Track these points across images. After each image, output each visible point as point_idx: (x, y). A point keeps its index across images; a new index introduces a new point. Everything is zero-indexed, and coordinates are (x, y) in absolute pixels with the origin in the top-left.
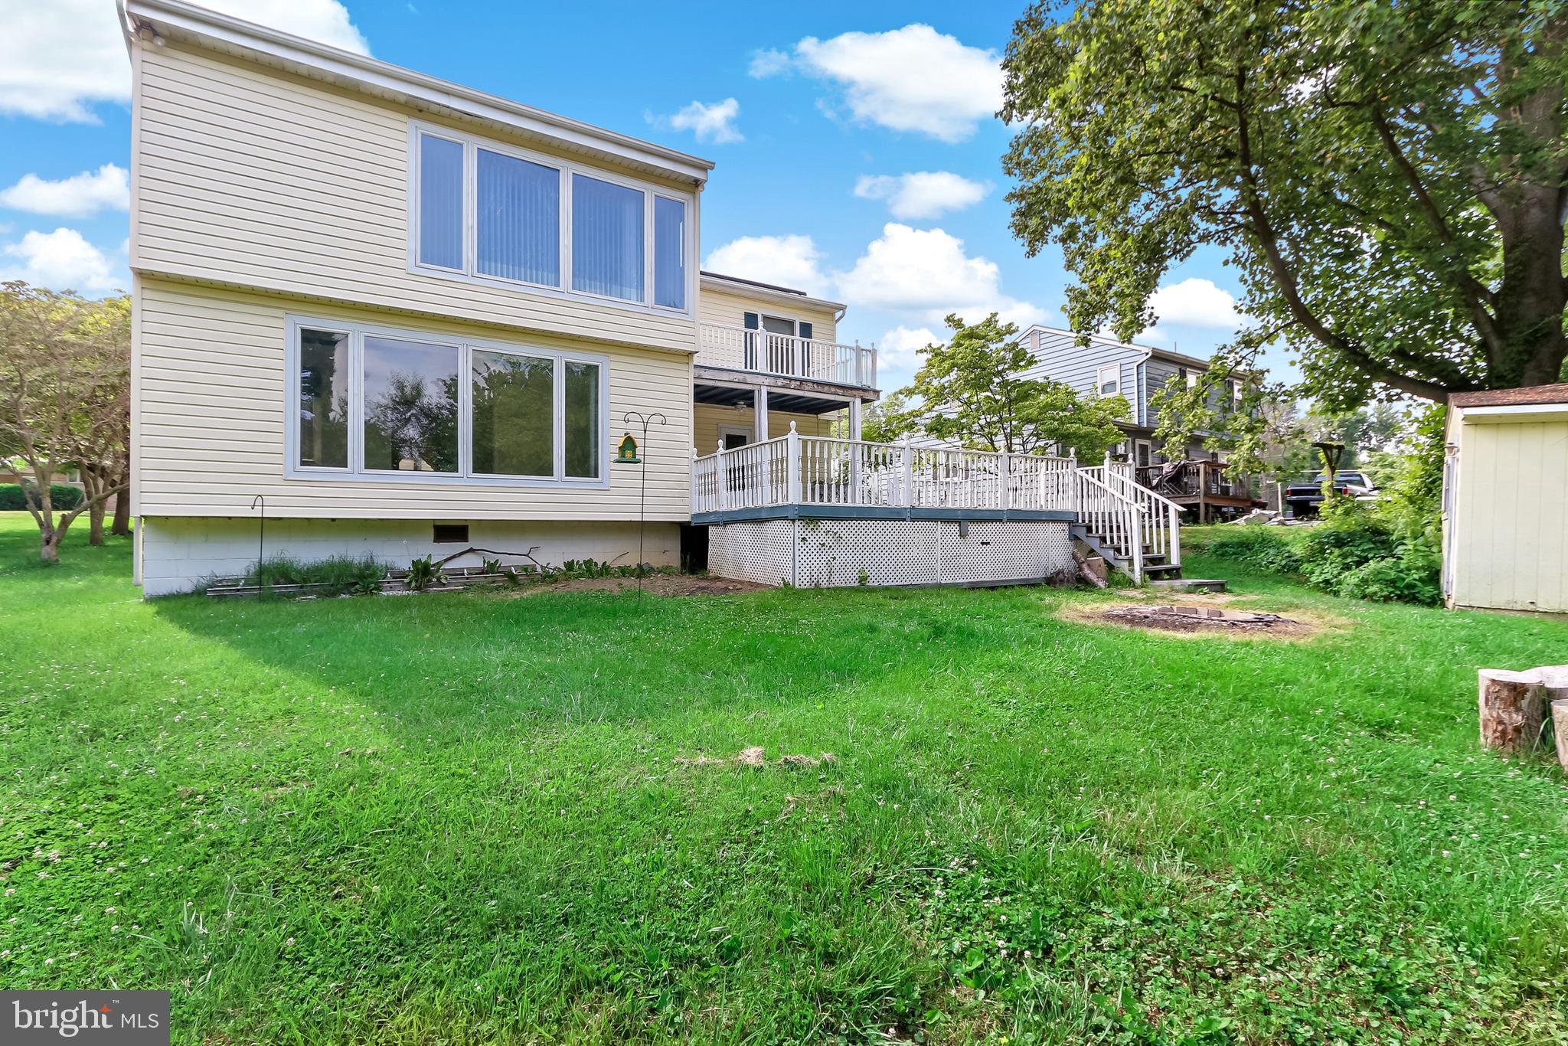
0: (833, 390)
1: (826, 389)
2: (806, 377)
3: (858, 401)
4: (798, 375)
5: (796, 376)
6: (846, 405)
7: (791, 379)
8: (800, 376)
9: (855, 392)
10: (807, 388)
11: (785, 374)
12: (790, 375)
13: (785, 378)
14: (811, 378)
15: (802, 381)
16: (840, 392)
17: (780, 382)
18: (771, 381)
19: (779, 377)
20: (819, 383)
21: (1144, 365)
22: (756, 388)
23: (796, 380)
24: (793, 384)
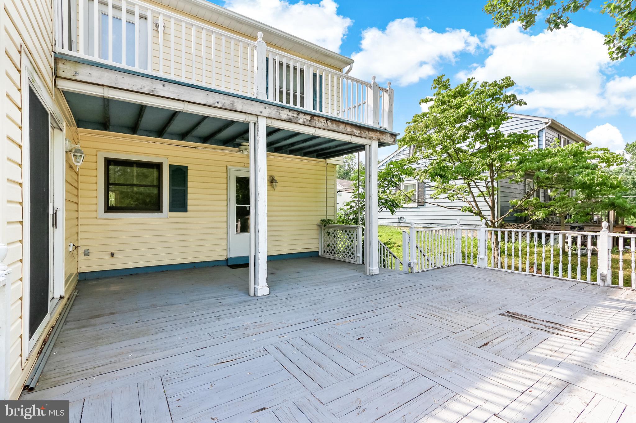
0: (349, 129)
1: (342, 127)
2: (317, 111)
3: (375, 144)
4: (308, 107)
5: (305, 108)
6: (361, 148)
7: (299, 112)
8: (310, 109)
9: (372, 134)
10: (319, 125)
11: (292, 105)
12: (298, 107)
13: (291, 110)
14: (324, 113)
15: (313, 116)
16: (357, 132)
17: (285, 114)
18: (273, 112)
19: (284, 108)
20: (333, 120)
21: (544, 131)
22: (251, 119)
23: (306, 113)
24: (302, 118)
